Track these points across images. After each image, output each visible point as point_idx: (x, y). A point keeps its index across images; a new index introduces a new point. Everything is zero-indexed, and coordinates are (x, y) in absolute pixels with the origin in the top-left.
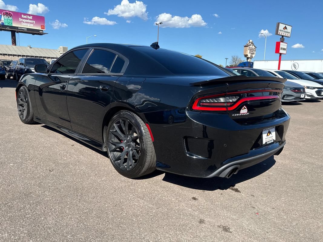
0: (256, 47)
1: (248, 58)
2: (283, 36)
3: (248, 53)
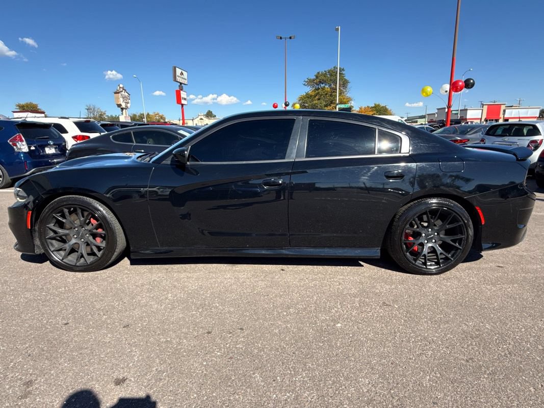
0: (129, 95)
1: (122, 109)
2: (181, 84)
3: (121, 101)
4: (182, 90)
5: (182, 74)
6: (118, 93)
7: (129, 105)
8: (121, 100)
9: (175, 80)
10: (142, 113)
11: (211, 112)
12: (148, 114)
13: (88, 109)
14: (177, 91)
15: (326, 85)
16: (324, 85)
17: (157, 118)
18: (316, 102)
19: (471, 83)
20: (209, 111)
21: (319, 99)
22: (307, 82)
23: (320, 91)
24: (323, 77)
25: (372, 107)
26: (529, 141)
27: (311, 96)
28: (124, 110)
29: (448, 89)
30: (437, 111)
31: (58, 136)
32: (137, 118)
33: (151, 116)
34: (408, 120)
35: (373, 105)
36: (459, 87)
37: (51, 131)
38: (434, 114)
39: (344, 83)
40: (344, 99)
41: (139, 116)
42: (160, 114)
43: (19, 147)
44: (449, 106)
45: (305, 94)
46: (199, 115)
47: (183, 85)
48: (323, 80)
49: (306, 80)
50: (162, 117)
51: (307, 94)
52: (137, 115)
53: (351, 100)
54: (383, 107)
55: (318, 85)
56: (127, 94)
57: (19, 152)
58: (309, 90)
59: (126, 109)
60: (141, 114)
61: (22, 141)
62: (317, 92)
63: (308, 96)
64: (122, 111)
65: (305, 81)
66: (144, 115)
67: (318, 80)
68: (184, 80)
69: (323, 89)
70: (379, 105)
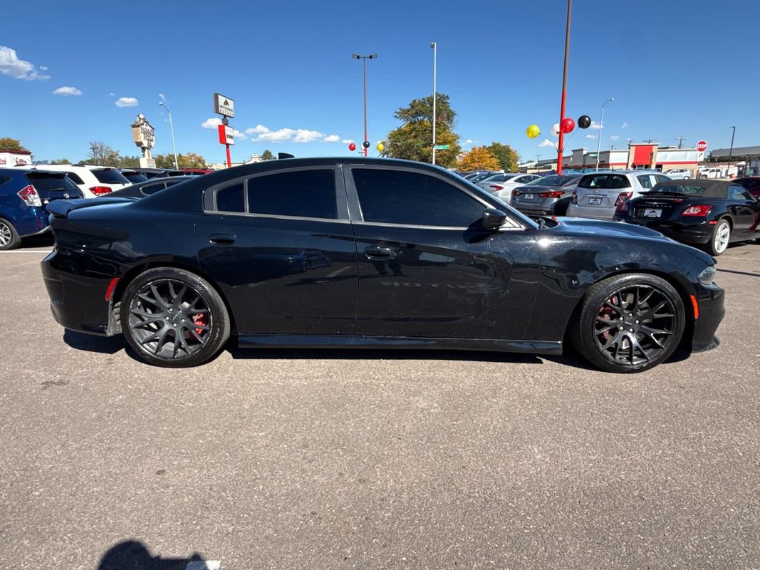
0: (154, 129)
1: (144, 149)
2: (225, 116)
3: (142, 138)
4: (226, 124)
5: (226, 103)
6: (138, 126)
7: (153, 144)
8: (142, 136)
9: (217, 111)
10: (171, 154)
11: (270, 153)
12: (180, 156)
13: (94, 149)
14: (219, 126)
15: (425, 117)
16: (422, 118)
17: (194, 161)
18: (412, 140)
19: (587, 122)
20: (267, 151)
21: (415, 137)
22: (399, 113)
23: (416, 125)
24: (420, 107)
25: (490, 148)
26: (618, 194)
27: (405, 132)
28: (146, 151)
29: (559, 130)
30: (571, 153)
31: (74, 188)
32: (164, 160)
33: (184, 158)
34: (539, 165)
35: (491, 145)
36: (568, 127)
37: (66, 182)
38: (569, 157)
39: (450, 116)
40: (448, 136)
41: (167, 158)
42: (197, 155)
43: (31, 201)
44: (560, 151)
45: (396, 129)
46: (252, 158)
47: (227, 118)
48: (420, 111)
49: (398, 111)
50: (200, 160)
51: (399, 130)
52: (165, 157)
53: (458, 138)
54: (504, 147)
55: (414, 117)
56: (150, 128)
57: (31, 207)
58: (402, 124)
59: (149, 149)
60: (170, 156)
61: (34, 193)
62: (412, 127)
63: (400, 133)
64: (144, 152)
65: (396, 112)
66: (174, 157)
67: (414, 111)
68: (229, 112)
69: (421, 122)
70: (498, 145)
